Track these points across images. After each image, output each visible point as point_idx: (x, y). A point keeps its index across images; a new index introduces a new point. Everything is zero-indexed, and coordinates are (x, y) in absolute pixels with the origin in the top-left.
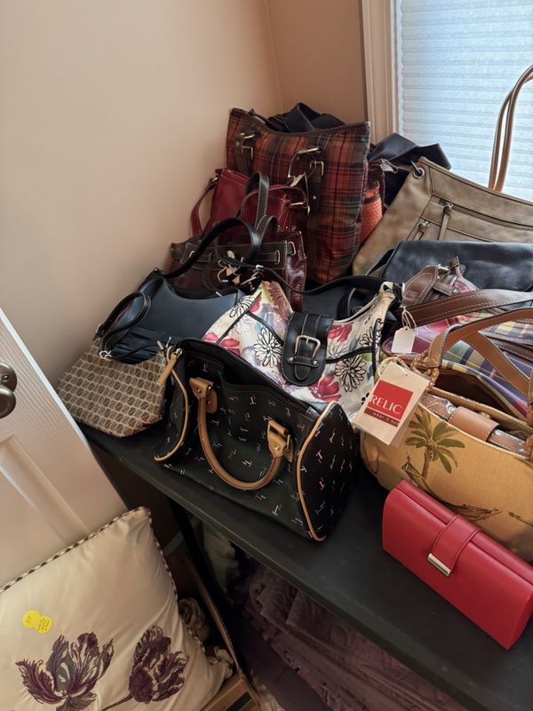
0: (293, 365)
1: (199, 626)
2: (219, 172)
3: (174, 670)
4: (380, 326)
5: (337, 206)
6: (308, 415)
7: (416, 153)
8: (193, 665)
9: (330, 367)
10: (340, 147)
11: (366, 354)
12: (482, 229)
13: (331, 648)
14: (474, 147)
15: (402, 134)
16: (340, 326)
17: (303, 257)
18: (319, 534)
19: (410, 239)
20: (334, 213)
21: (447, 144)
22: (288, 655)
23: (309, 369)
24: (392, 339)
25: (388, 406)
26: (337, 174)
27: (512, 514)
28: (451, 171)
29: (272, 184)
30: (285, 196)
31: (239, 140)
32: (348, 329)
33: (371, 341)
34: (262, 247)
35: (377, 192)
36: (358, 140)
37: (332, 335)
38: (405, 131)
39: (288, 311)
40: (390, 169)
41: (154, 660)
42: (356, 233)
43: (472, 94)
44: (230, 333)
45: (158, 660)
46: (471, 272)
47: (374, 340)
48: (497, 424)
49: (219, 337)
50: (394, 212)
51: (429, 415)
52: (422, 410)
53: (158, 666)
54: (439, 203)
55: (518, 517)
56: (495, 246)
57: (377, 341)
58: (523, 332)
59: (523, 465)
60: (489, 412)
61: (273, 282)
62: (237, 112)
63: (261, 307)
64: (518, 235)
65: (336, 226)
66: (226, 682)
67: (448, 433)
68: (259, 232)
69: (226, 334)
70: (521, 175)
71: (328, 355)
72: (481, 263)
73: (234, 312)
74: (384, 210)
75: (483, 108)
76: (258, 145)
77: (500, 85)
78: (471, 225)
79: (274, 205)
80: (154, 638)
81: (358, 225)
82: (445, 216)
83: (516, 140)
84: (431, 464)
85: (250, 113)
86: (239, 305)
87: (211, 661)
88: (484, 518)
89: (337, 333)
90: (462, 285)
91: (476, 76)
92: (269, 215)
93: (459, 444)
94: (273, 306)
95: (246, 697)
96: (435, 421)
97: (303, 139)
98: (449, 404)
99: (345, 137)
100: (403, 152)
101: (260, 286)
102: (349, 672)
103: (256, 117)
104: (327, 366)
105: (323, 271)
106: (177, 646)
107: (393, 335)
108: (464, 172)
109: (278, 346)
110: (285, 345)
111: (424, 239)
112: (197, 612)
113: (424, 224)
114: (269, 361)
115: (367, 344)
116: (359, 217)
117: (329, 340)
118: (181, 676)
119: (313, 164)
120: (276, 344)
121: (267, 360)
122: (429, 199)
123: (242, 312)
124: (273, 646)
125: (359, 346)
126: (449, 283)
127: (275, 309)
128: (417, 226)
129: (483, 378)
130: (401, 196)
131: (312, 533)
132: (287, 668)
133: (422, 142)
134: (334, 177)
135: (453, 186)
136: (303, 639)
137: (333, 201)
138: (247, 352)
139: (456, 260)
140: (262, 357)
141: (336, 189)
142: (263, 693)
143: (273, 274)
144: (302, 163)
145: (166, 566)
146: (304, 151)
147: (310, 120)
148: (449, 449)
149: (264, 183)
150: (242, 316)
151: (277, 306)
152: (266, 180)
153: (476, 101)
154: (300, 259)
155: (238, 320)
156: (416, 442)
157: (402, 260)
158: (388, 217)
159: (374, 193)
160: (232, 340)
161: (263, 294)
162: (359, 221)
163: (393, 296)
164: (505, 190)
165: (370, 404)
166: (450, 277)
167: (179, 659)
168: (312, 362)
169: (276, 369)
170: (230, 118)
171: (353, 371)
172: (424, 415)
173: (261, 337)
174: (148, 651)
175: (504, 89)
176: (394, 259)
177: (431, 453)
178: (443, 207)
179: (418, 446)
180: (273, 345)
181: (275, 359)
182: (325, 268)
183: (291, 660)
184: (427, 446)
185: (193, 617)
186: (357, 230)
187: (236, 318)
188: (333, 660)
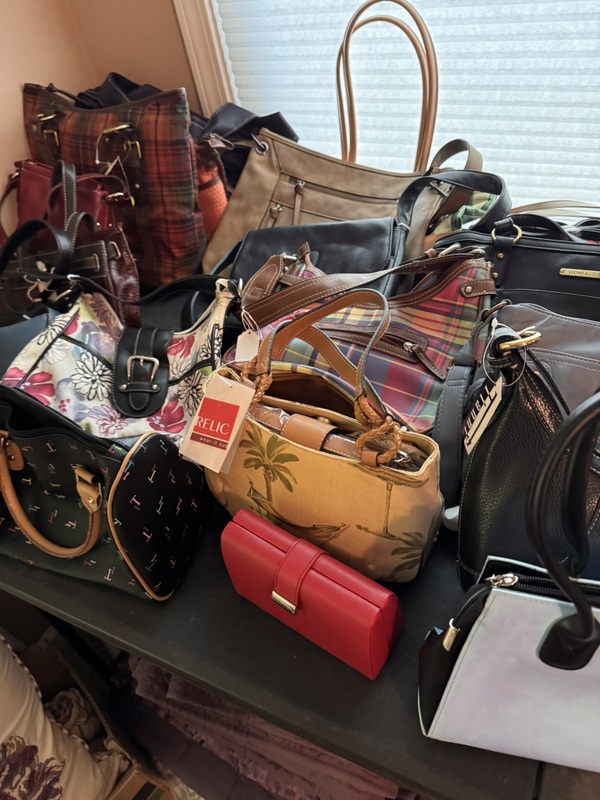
0: (126, 393)
1: (84, 719)
2: (18, 164)
3: (47, 782)
4: (219, 333)
5: (164, 193)
6: (110, 455)
7: (256, 125)
8: (72, 769)
9: (173, 390)
10: (154, 121)
11: (206, 368)
12: (338, 207)
13: (223, 713)
14: (318, 113)
15: (238, 103)
16: (182, 339)
17: (130, 258)
18: (158, 593)
19: (263, 227)
20: (164, 203)
21: (290, 112)
22: (189, 728)
23: (148, 396)
24: (235, 347)
25: (215, 427)
26: (157, 155)
27: (359, 527)
28: (300, 143)
29: (79, 173)
30: (99, 187)
31: (35, 123)
32: (191, 340)
33: (210, 351)
34: (77, 252)
35: (216, 174)
36: (173, 111)
37: (174, 351)
38: (241, 98)
39: (117, 328)
40: (222, 145)
41: (18, 777)
42: (197, 225)
43: (303, 49)
44: (40, 365)
45: (22, 776)
46: (324, 258)
47: (213, 350)
48: (333, 427)
49: (26, 372)
50: (240, 197)
51: (259, 430)
52: (252, 425)
53: (24, 783)
54: (290, 182)
55: (366, 529)
56: (346, 225)
57: (216, 352)
58: (373, 319)
59: (357, 470)
60: (328, 415)
61: (95, 294)
62: (32, 89)
63: (80, 327)
64: (377, 211)
65: (169, 218)
66: (121, 776)
67: (280, 448)
68: (69, 235)
69: (35, 367)
70: (372, 141)
71: (172, 376)
72: (334, 246)
73: (43, 338)
74: (229, 195)
75: (317, 65)
76: (61, 128)
77: (330, 37)
78: (327, 204)
79: (86, 199)
80: (13, 751)
81: (197, 216)
82: (298, 196)
83: (360, 100)
84: (273, 484)
85: (48, 88)
86: (50, 327)
87: (98, 757)
88: (335, 537)
89: (179, 348)
90: (311, 274)
91: (303, 26)
92: (80, 211)
93: (293, 458)
94: (98, 324)
95: (148, 788)
96: (266, 435)
97: (111, 115)
98: (283, 413)
99: (158, 110)
100: (241, 124)
101: (78, 301)
102: (248, 734)
103: (58, 94)
104: (170, 388)
105: (168, 275)
106: (46, 753)
107: (235, 342)
108: (314, 143)
109: (108, 372)
110: (116, 370)
111: (277, 225)
112: (79, 704)
113: (275, 209)
114: (96, 392)
115: (206, 356)
116: (196, 205)
117: (170, 358)
118: (56, 786)
119: (127, 146)
120: (104, 371)
121: (93, 392)
122: (277, 177)
123: (54, 336)
124: (171, 722)
125: (199, 360)
126: (297, 274)
127: (103, 328)
128: (268, 213)
129: (329, 377)
130: (245, 177)
131: (150, 594)
132: (191, 743)
133: (262, 112)
134: (154, 159)
135: (302, 160)
136: (190, 709)
137: (159, 189)
138: (63, 386)
139: (307, 246)
140: (85, 389)
141: (159, 173)
142: (170, 776)
143: (92, 284)
144: (113, 144)
145: (19, 661)
146: (111, 130)
147: (126, 93)
148: (285, 465)
149: (69, 173)
150: (54, 341)
151: (104, 324)
152: (71, 169)
153: (309, 57)
154: (127, 261)
155: (49, 347)
156: (253, 463)
157: (252, 252)
158: (234, 203)
159: (213, 176)
160: (43, 373)
161: (82, 312)
162: (197, 209)
163: (232, 296)
164: (360, 160)
165: (196, 428)
166: (298, 267)
167: (52, 767)
168: (151, 387)
169: (106, 402)
170: (24, 96)
171: (195, 390)
172: (255, 431)
173: (80, 364)
174: (7, 768)
175: (335, 41)
176: (243, 252)
177: (271, 473)
178: (294, 186)
179: (256, 468)
180: (100, 372)
181: (104, 389)
182: (169, 271)
183: (194, 732)
184: (265, 466)
185: (75, 711)
186: (198, 222)
187: (46, 344)
188: (228, 726)
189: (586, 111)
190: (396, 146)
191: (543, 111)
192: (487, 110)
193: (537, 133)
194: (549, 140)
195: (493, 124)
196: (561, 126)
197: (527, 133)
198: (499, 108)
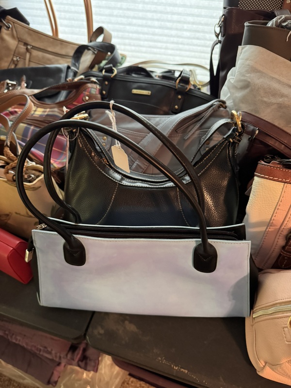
7: (4, 14)
12: (49, 60)
27: (16, 213)
46: (34, 84)
54: (23, 45)
55: (19, 214)
72: (39, 78)
82: (27, 53)
88: (9, 219)
111: (17, 67)
122: (17, 43)
128: (12, 62)
139: (24, 78)
178: (25, 48)
189: (159, 15)
190: (78, 29)
191: (141, 14)
192: (116, 12)
193: (139, 26)
194: (145, 30)
195: (120, 20)
196: (149, 23)
197: (135, 25)
198: (121, 11)
